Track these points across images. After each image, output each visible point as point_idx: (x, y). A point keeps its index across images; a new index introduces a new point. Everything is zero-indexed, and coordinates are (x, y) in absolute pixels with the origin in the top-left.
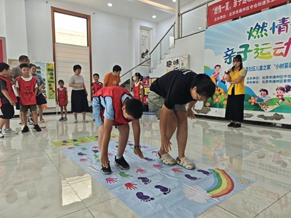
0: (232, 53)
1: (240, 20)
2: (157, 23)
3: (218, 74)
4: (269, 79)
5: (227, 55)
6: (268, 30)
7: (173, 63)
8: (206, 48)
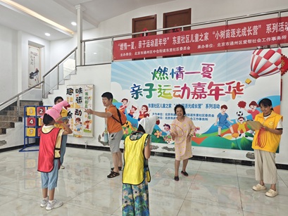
0: (139, 89)
2: (49, 41)
3: (126, 107)
4: (170, 116)
5: (134, 90)
6: (169, 74)
7: (74, 91)
8: (113, 80)
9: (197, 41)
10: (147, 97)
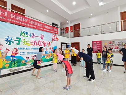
4: (29, 53)
5: (8, 40)
6: (28, 35)
9: (38, 25)
10: (17, 44)
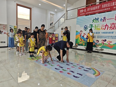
0: (87, 27)
1: (90, 16)
2: (56, 12)
3: (81, 34)
4: (99, 37)
5: (85, 27)
6: (99, 20)
7: (64, 29)
8: (77, 24)
9: (113, 5)
